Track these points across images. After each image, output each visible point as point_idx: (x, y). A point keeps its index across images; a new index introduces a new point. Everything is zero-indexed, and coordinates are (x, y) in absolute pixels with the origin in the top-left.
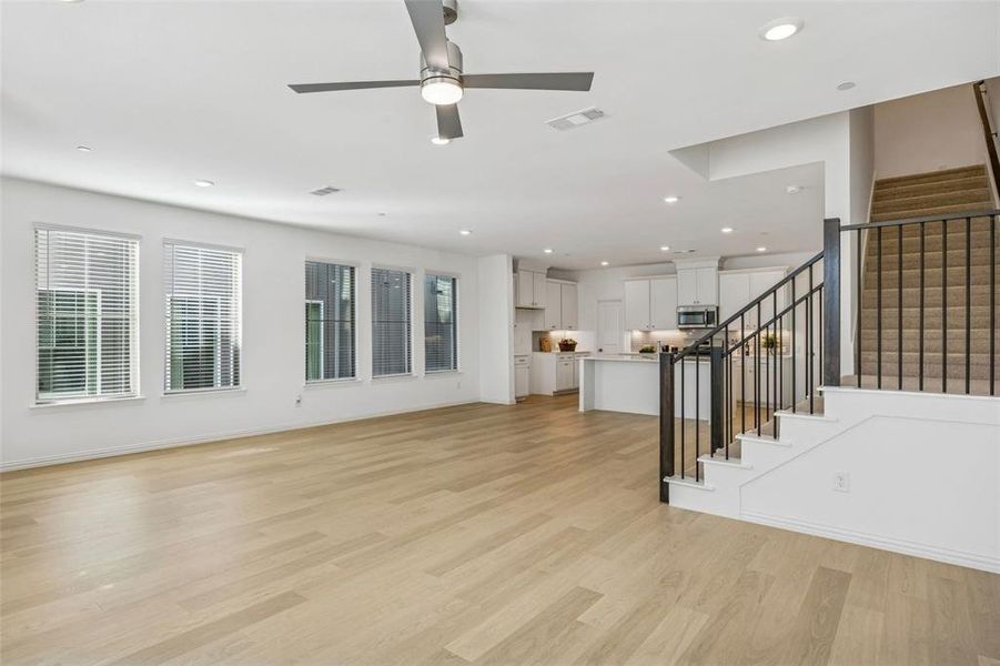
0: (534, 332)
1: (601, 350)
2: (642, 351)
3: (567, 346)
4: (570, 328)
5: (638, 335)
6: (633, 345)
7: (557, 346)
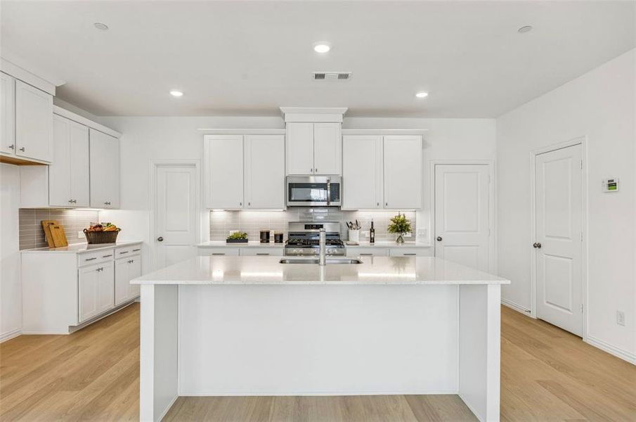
0: (23, 212)
1: (160, 239)
2: (230, 240)
3: (101, 235)
4: (107, 205)
5: (220, 216)
6: (214, 232)
7: (82, 235)
